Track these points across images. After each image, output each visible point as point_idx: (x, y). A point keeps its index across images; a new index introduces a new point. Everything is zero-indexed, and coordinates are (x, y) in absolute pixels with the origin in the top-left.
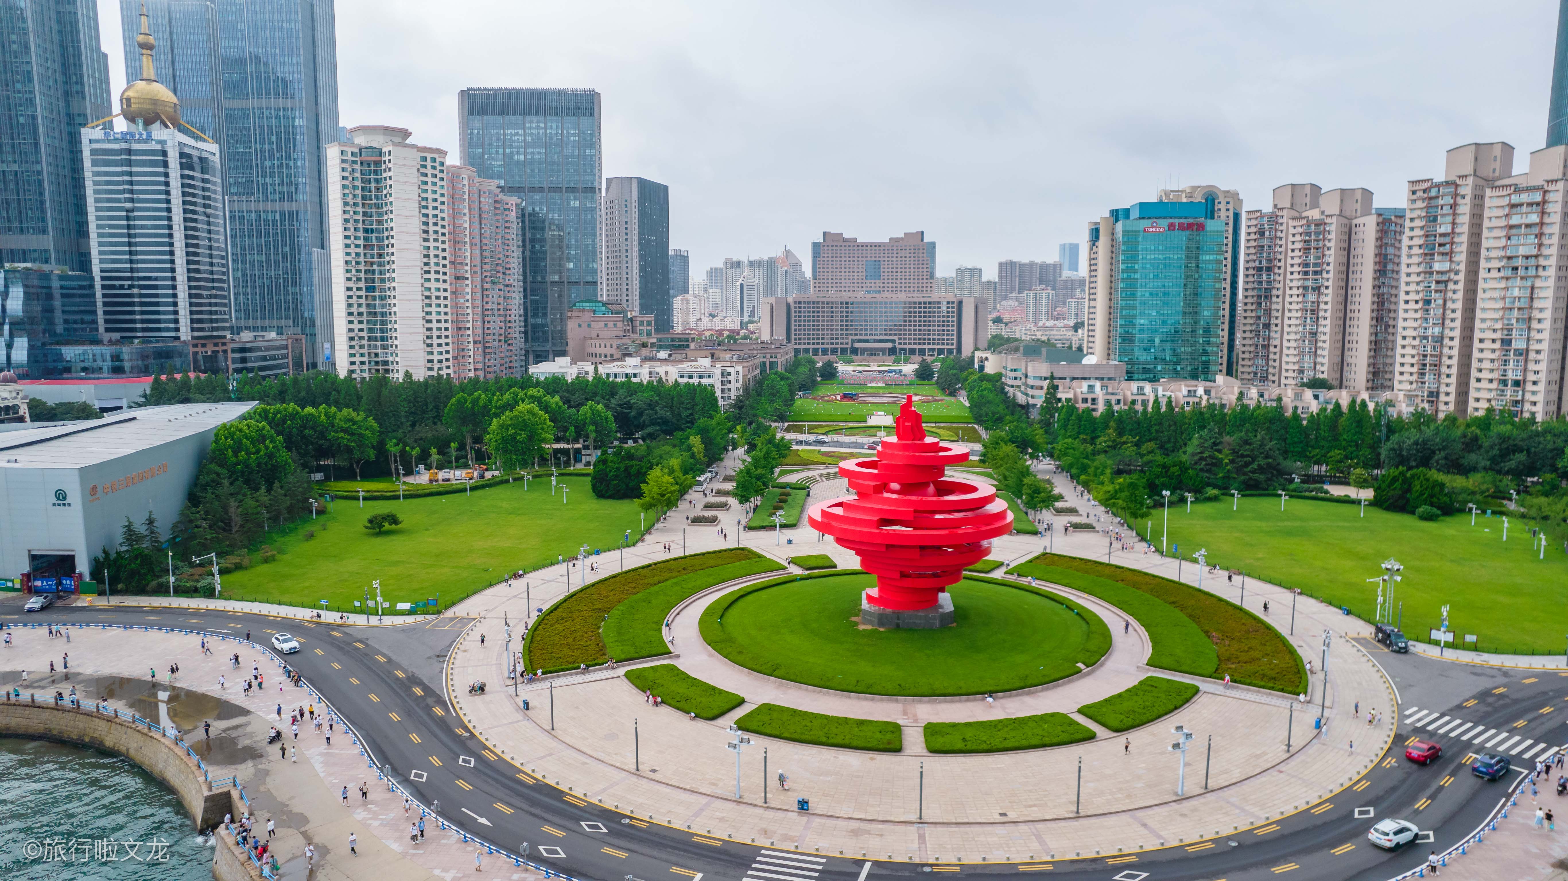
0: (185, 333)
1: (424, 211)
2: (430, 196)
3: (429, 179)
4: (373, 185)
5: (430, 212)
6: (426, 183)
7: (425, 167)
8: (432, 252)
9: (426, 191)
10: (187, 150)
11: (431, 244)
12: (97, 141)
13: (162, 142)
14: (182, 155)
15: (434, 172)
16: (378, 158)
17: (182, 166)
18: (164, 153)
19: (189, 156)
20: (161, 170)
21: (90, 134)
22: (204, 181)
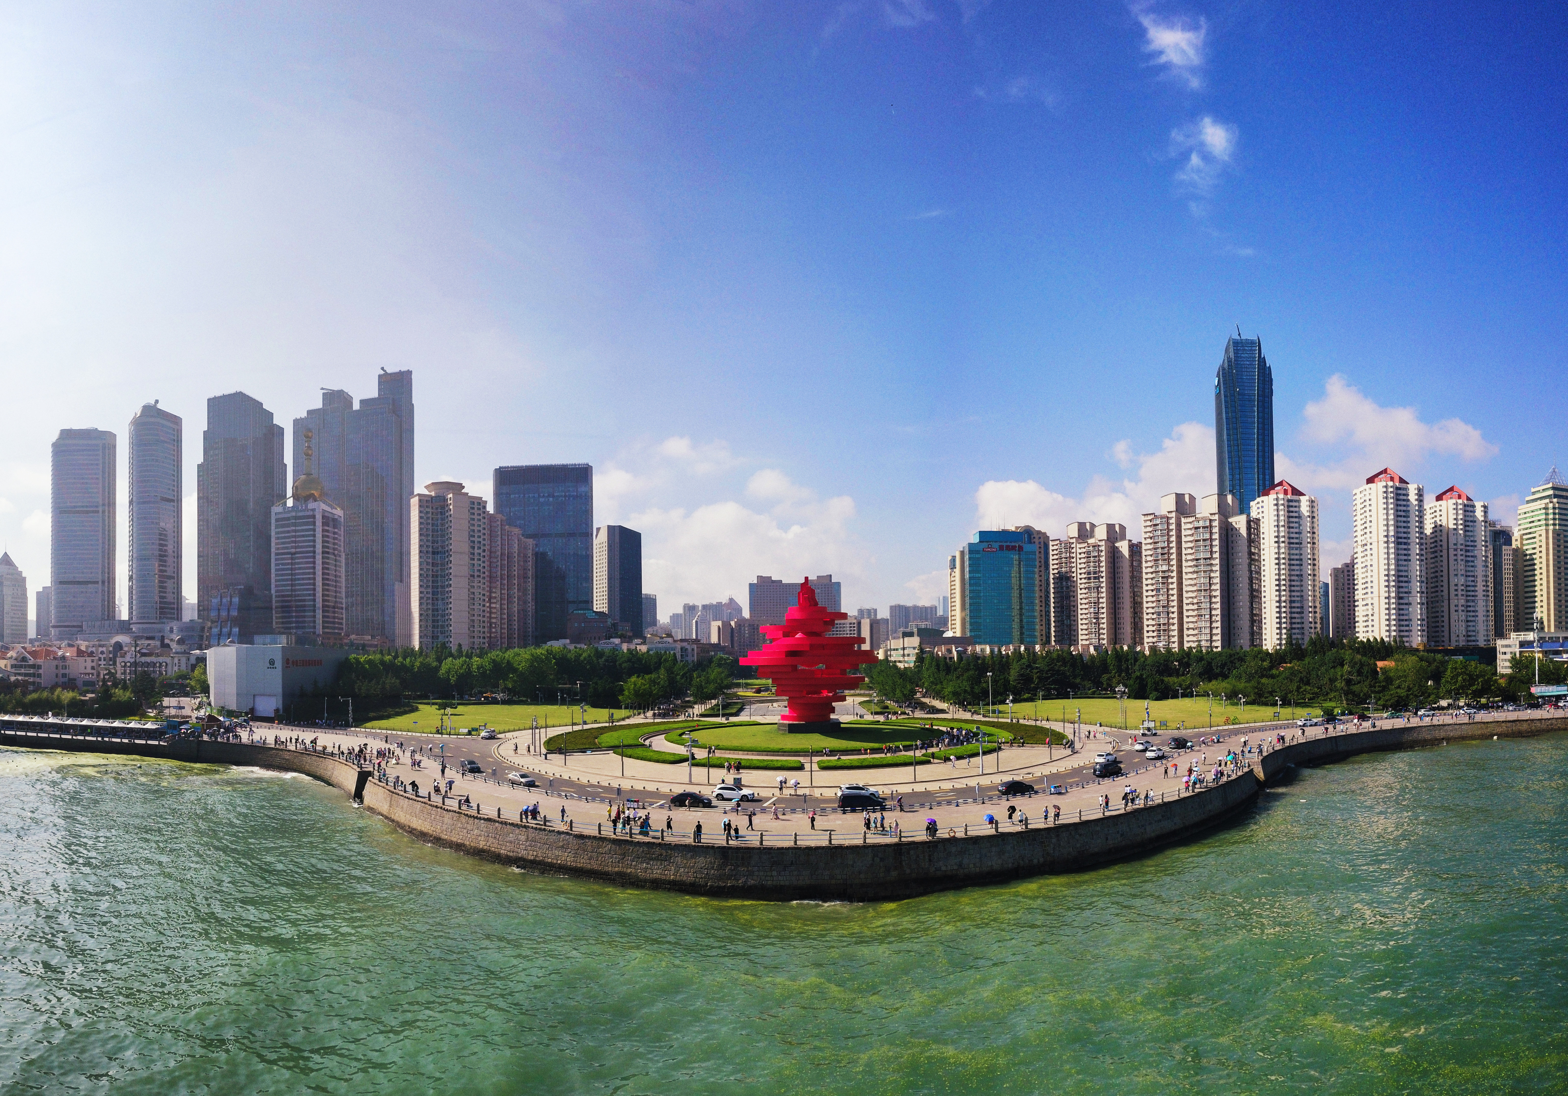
0: (320, 630)
1: (472, 539)
2: (476, 528)
3: (476, 517)
4: (439, 522)
5: (476, 539)
6: (473, 519)
7: (473, 508)
8: (476, 568)
9: (474, 525)
10: (326, 514)
11: (476, 562)
12: (280, 513)
13: (314, 510)
14: (323, 517)
15: (479, 512)
16: (442, 504)
17: (324, 524)
18: (314, 517)
19: (328, 518)
20: (312, 527)
21: (276, 509)
22: (335, 533)
